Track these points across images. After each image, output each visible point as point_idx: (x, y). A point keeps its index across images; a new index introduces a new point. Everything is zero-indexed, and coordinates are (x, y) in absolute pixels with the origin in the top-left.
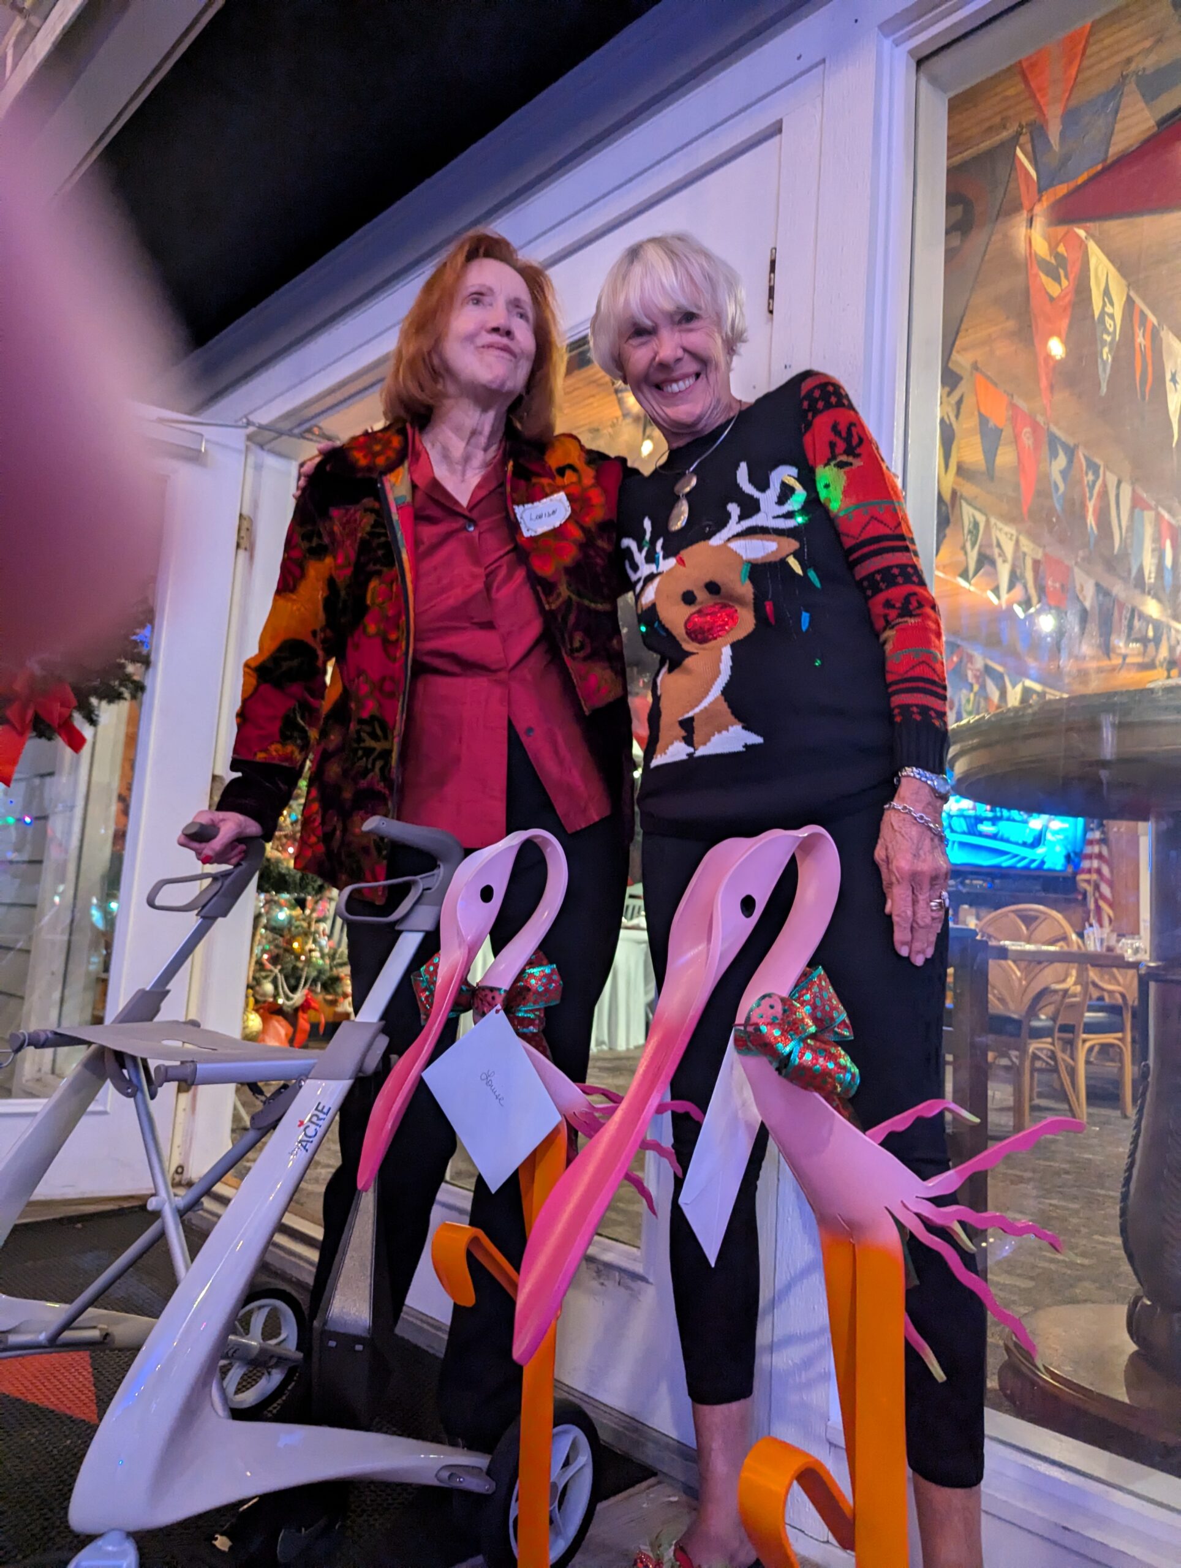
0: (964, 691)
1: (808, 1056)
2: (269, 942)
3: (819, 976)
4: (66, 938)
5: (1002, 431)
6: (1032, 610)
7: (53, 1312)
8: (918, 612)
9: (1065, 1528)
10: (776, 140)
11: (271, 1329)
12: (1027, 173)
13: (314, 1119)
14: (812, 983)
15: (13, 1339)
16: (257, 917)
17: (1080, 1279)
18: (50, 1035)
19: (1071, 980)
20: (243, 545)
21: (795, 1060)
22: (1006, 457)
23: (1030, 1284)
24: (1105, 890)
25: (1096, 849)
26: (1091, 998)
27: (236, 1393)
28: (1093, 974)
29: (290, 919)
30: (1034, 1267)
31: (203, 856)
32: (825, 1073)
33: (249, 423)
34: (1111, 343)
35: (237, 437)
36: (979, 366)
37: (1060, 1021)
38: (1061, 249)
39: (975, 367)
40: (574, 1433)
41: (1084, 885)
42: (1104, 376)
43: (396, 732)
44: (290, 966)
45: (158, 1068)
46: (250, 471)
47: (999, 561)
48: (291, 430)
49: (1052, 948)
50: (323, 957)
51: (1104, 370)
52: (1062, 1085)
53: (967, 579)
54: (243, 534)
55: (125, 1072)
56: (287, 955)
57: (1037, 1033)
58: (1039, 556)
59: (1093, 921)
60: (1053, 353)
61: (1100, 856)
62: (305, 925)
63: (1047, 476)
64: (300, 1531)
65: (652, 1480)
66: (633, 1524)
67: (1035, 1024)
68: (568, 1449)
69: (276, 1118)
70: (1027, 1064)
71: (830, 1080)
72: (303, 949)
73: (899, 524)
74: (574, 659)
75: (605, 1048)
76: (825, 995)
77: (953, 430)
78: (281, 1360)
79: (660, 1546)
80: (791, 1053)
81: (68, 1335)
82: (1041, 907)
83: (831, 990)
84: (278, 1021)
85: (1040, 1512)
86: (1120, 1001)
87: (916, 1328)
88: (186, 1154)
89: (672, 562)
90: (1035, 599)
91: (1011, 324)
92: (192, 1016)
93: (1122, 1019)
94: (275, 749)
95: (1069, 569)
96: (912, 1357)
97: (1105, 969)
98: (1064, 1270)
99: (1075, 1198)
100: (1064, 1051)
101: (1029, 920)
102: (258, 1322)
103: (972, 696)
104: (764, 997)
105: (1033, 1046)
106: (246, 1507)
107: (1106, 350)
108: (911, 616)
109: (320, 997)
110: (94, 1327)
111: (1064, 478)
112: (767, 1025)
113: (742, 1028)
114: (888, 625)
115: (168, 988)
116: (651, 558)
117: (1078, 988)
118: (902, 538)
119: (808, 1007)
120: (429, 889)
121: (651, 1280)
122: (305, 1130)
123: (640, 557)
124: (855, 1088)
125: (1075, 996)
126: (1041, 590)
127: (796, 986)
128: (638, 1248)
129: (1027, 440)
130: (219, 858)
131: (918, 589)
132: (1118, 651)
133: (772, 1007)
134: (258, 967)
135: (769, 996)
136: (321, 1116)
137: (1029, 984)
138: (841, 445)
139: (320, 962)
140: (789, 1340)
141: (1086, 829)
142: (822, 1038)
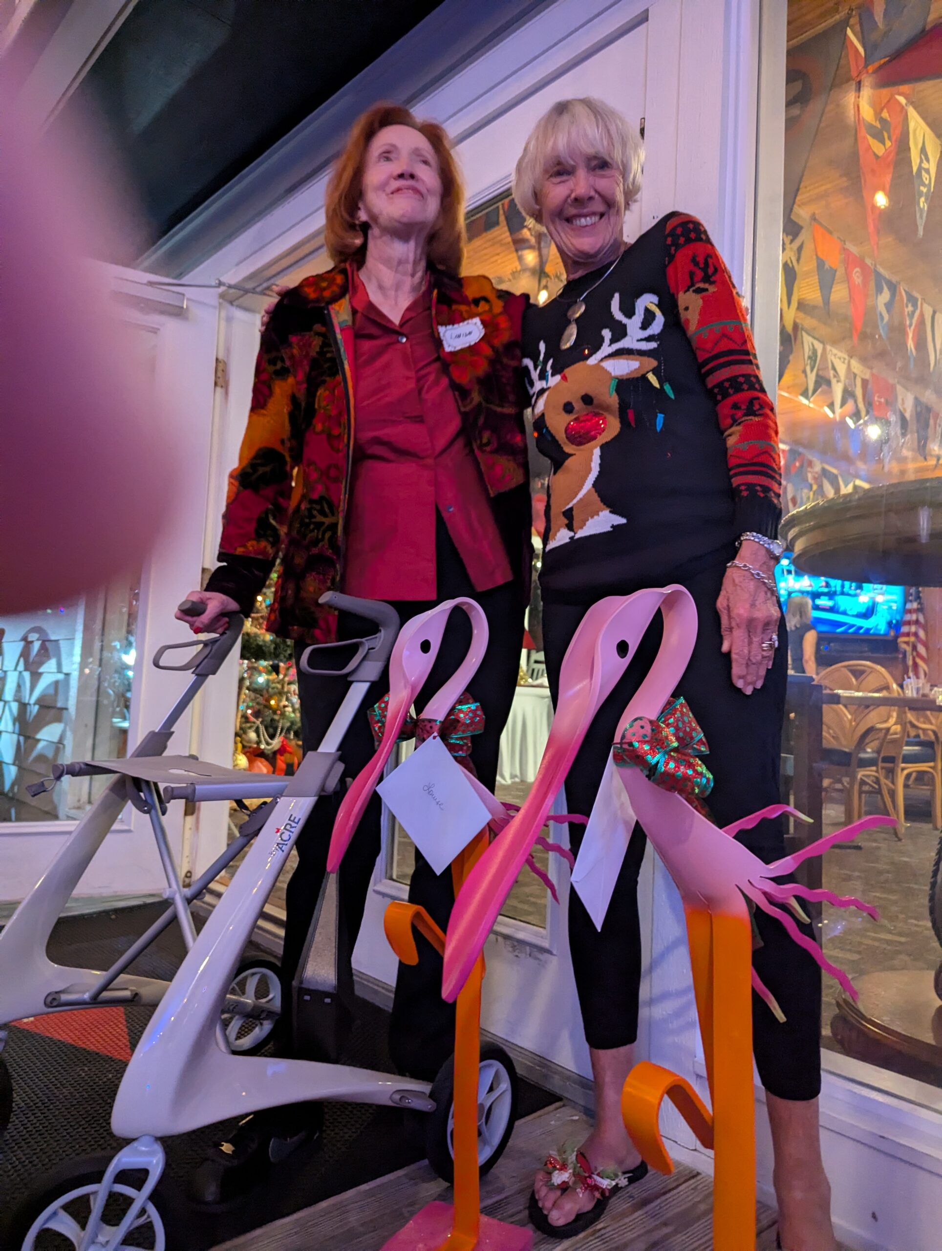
0: (806, 491)
1: (672, 765)
2: (252, 700)
3: (681, 705)
4: (94, 699)
5: (836, 271)
6: (861, 421)
7: (93, 978)
8: (760, 412)
9: (883, 1137)
10: (643, 27)
11: (262, 991)
12: (857, 50)
13: (288, 827)
14: (676, 710)
15: (64, 997)
16: (241, 680)
17: (899, 952)
18: (83, 766)
19: (892, 720)
20: (219, 384)
21: (662, 768)
22: (839, 293)
23: (856, 957)
24: (922, 649)
25: (914, 617)
26: (908, 736)
27: (236, 1039)
28: (910, 716)
29: (268, 681)
30: (860, 943)
31: (194, 627)
32: (686, 778)
33: (220, 284)
34: (927, 194)
35: (211, 296)
36: (817, 217)
37: (882, 755)
38: (885, 114)
39: (814, 218)
40: (496, 1066)
41: (904, 646)
42: (921, 223)
43: (341, 508)
44: (269, 719)
45: (166, 789)
46: (223, 324)
47: (834, 381)
48: (254, 289)
49: (876, 695)
50: (294, 711)
51: (921, 217)
52: (884, 803)
53: (807, 397)
54: (220, 374)
55: (142, 794)
56: (266, 710)
57: (865, 763)
58: (867, 376)
59: (911, 674)
60: (878, 204)
61: (917, 622)
62: (279, 686)
63: (875, 308)
64: (286, 1140)
65: (558, 1104)
66: (543, 1136)
67: (862, 755)
68: (491, 1079)
69: (259, 827)
70: (856, 787)
71: (689, 783)
72: (278, 705)
73: (745, 341)
74: (483, 451)
75: (517, 780)
76: (686, 719)
77: (795, 272)
78: (270, 1014)
79: (565, 1152)
80: (658, 762)
81: (106, 995)
82: (868, 663)
83: (691, 715)
84: (262, 763)
85: (864, 1125)
86: (933, 738)
87: (762, 980)
88: (193, 862)
89: (558, 378)
90: (863, 413)
91: (844, 182)
92: (194, 753)
93: (934, 752)
94: (251, 545)
95: (892, 388)
96: (759, 1004)
97: (921, 712)
98: (885, 946)
99: (892, 891)
100: (887, 778)
101: (858, 673)
102: (252, 985)
103: (811, 494)
104: (636, 720)
105: (861, 774)
106: (244, 1121)
107: (922, 199)
108: (756, 415)
109: (293, 743)
110: (126, 989)
111: (888, 311)
112: (638, 742)
113: (619, 746)
114: (735, 422)
115: (172, 730)
116: (543, 376)
117: (898, 728)
118: (747, 353)
119: (672, 729)
120: (373, 648)
121: (555, 952)
122: (281, 836)
123: (535, 375)
124: (710, 790)
125: (896, 733)
126: (869, 405)
127: (662, 712)
128: (545, 928)
129: (857, 276)
130: (208, 629)
131: (760, 395)
132: (933, 453)
133: (642, 727)
134: (243, 720)
135: (640, 719)
136: (294, 825)
137: (858, 724)
138: (700, 274)
139: (292, 715)
140: (665, 996)
141: (906, 601)
142: (682, 752)
